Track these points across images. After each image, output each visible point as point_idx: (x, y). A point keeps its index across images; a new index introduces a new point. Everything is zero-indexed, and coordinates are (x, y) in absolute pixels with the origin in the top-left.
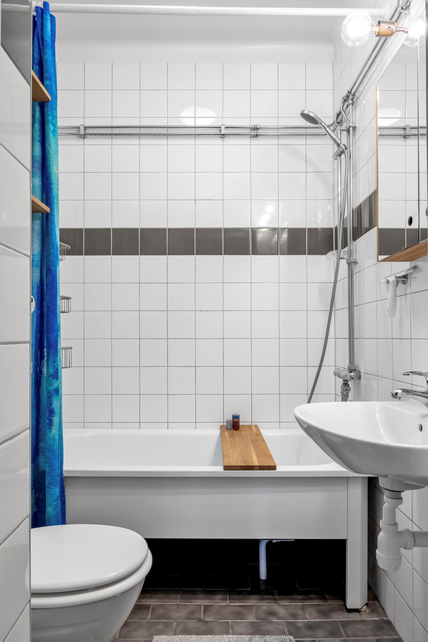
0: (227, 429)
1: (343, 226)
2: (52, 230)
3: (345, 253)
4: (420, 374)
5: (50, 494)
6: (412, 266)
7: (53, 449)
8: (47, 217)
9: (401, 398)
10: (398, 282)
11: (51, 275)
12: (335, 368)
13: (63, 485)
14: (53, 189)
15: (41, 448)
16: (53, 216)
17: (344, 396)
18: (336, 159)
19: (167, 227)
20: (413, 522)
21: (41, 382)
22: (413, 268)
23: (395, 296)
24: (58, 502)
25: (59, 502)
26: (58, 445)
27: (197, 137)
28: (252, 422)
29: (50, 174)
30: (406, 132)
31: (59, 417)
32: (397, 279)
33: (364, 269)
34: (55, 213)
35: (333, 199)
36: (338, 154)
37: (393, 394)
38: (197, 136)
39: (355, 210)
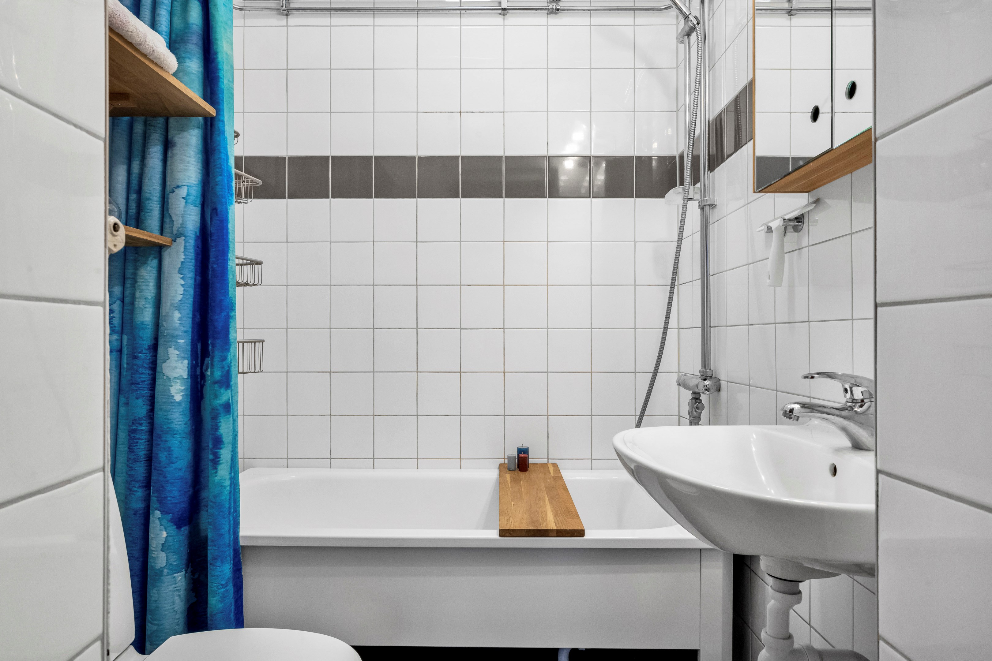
0: (509, 469)
1: (692, 152)
2: (219, 145)
3: (695, 191)
4: (830, 376)
5: (215, 576)
6: (811, 200)
7: (220, 503)
8: (212, 125)
9: (800, 418)
10: (786, 228)
11: (218, 218)
12: (679, 375)
13: (240, 560)
14: (221, 78)
15: (204, 501)
16: (221, 123)
17: (693, 418)
18: (682, 42)
19: (416, 154)
20: (811, 626)
21: (204, 392)
22: (814, 203)
23: (781, 253)
24: (227, 588)
25: (231, 588)
26: (228, 495)
27: (463, 14)
28: (548, 459)
29: (216, 53)
30: (792, 5)
31: (231, 450)
32: (785, 224)
33: (727, 215)
34: (226, 118)
35: (676, 110)
36: (686, 33)
37: (785, 411)
38: (463, 12)
39: (713, 122)
